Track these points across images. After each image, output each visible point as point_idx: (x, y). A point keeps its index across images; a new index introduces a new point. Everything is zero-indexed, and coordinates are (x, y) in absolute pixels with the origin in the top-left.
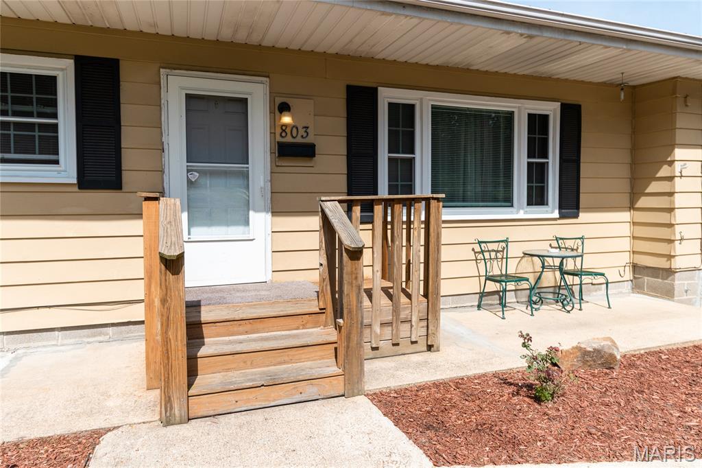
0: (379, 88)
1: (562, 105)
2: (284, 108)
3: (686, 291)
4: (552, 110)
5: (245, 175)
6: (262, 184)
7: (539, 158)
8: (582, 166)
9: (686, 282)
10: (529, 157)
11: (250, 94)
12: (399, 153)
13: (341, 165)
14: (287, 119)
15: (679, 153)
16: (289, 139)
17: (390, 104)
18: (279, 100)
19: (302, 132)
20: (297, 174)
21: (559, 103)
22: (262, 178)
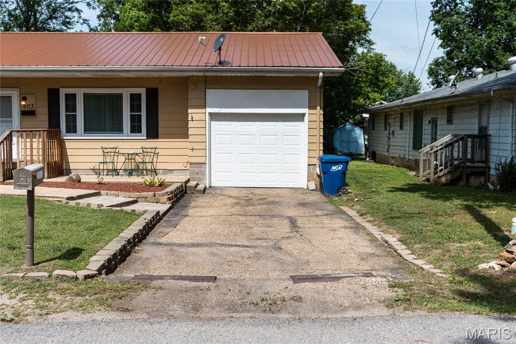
0: (60, 89)
1: (147, 89)
2: (24, 99)
3: (197, 173)
4: (142, 91)
5: (12, 121)
6: (17, 125)
7: (137, 112)
8: (159, 115)
9: (197, 169)
10: (131, 112)
11: (13, 94)
12: (70, 112)
13: (46, 117)
14: (23, 103)
15: (190, 111)
16: (26, 109)
17: (66, 94)
18: (23, 96)
19: (31, 106)
20: (30, 121)
21: (145, 89)
22: (17, 123)
